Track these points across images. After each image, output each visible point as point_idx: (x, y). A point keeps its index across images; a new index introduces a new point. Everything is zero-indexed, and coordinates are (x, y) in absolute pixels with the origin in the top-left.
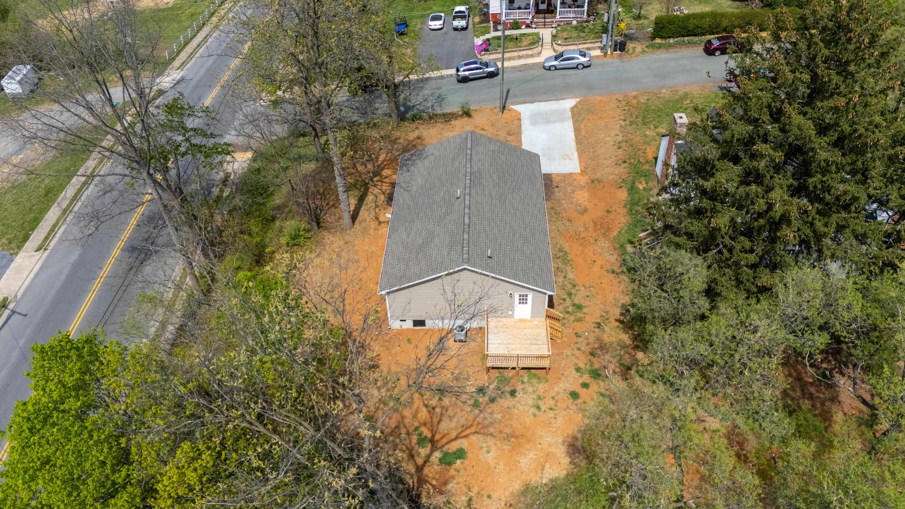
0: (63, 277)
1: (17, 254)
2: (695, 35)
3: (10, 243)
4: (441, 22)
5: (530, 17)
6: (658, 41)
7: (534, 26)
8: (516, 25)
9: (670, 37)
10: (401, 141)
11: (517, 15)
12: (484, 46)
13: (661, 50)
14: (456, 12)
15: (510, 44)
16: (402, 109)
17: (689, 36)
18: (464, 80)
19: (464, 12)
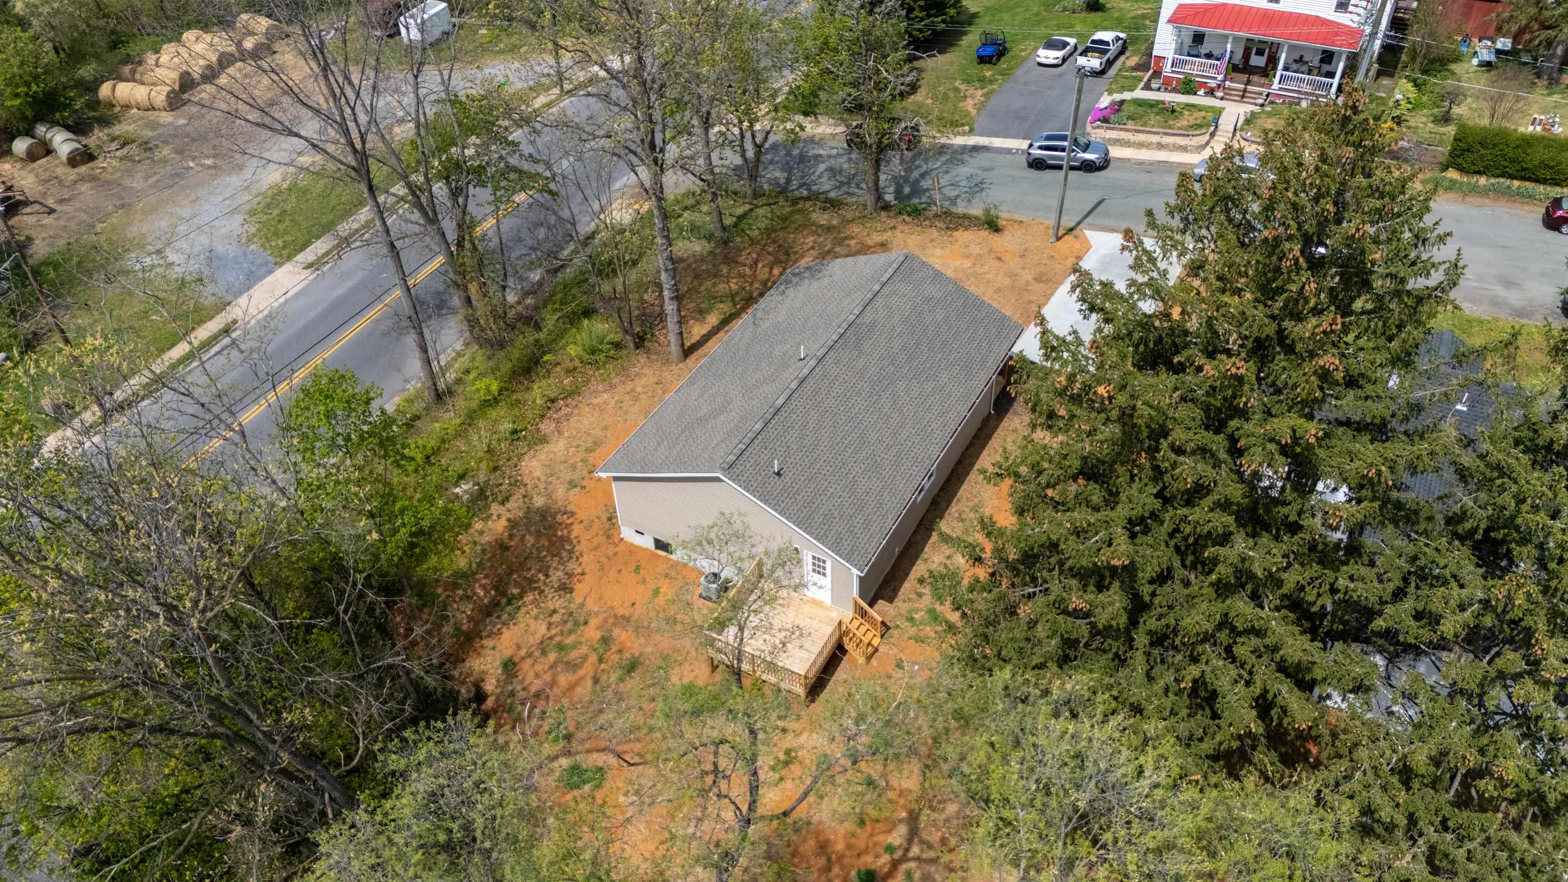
0: (312, 315)
1: (281, 265)
2: (1537, 181)
3: (284, 247)
4: (1060, 54)
5: (1220, 77)
6: (1452, 174)
7: (1219, 94)
8: (1188, 86)
9: (1479, 173)
10: (852, 243)
11: (1197, 68)
12: (1105, 112)
13: (1450, 195)
14: (1094, 42)
15: (1154, 119)
16: (907, 190)
17: (1523, 179)
18: (1037, 164)
19: (1107, 44)
